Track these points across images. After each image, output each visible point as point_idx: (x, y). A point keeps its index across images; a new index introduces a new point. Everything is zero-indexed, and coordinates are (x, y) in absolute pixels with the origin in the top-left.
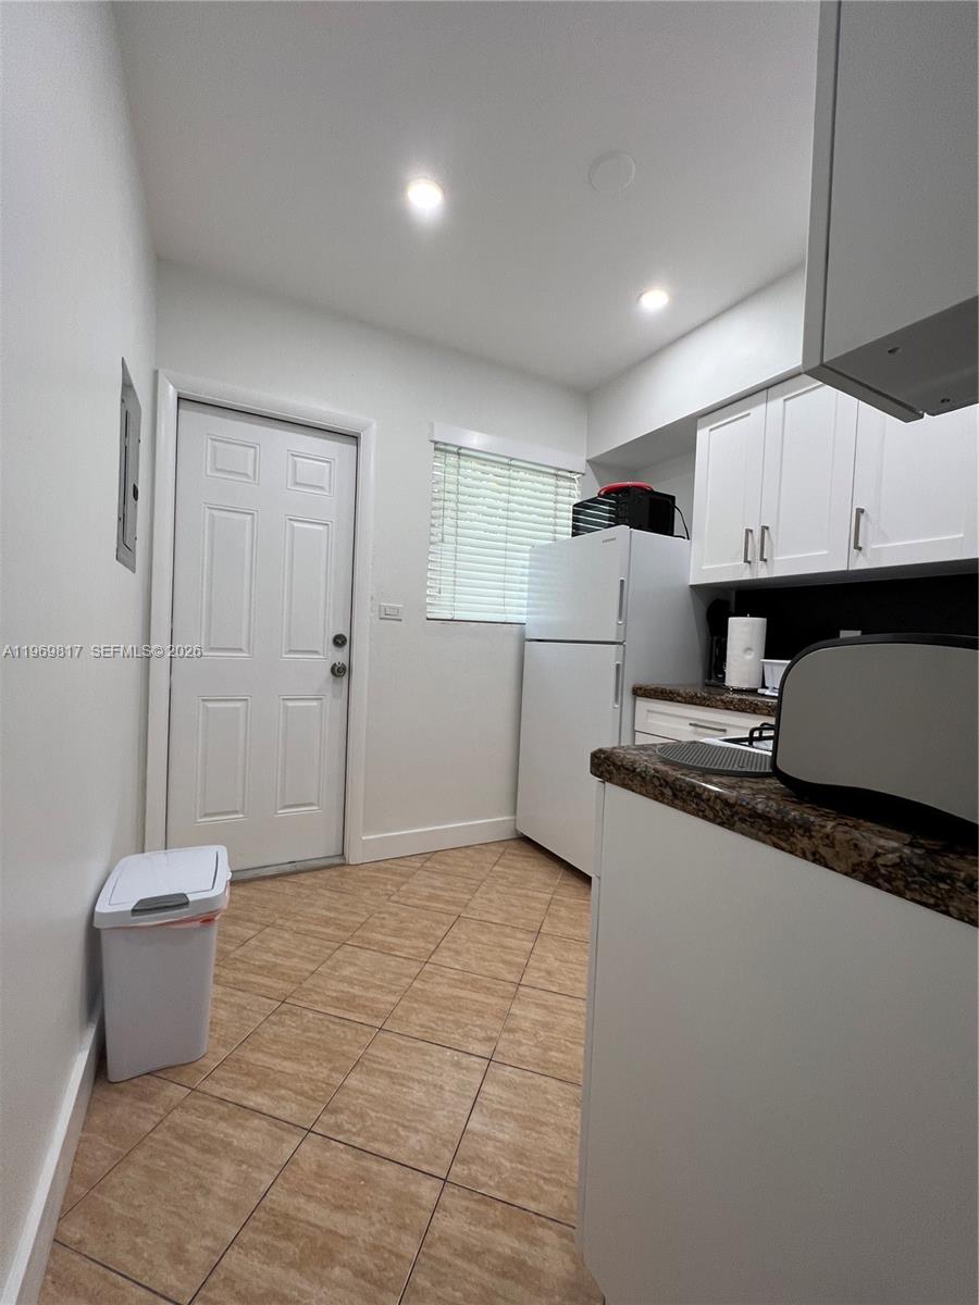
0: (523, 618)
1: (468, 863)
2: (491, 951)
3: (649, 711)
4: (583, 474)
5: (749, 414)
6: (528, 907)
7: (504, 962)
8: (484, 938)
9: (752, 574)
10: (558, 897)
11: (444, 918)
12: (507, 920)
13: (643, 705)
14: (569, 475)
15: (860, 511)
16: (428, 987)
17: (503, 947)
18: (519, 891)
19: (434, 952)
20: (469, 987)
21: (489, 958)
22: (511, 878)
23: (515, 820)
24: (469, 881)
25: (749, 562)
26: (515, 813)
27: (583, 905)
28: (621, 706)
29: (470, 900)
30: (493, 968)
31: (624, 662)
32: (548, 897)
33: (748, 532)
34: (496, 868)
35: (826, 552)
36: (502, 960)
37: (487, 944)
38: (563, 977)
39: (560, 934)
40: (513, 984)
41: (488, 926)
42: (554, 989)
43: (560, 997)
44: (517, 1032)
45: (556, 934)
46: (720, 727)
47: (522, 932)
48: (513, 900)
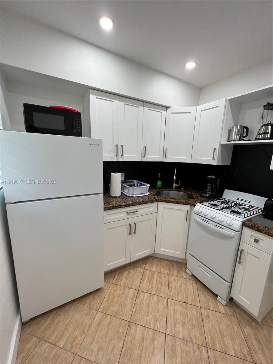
2: (146, 348)
8: (137, 353)
12: (120, 338)
15: (145, 147)
21: (152, 349)
35: (137, 156)
36: (152, 341)
37: (141, 351)
38: (158, 315)
39: (131, 312)
40: (166, 336)
41: (127, 350)
42: (165, 319)
43: (169, 318)
44: (191, 336)
45: (131, 314)
46: (135, 211)
47: (130, 330)
48: (101, 333)
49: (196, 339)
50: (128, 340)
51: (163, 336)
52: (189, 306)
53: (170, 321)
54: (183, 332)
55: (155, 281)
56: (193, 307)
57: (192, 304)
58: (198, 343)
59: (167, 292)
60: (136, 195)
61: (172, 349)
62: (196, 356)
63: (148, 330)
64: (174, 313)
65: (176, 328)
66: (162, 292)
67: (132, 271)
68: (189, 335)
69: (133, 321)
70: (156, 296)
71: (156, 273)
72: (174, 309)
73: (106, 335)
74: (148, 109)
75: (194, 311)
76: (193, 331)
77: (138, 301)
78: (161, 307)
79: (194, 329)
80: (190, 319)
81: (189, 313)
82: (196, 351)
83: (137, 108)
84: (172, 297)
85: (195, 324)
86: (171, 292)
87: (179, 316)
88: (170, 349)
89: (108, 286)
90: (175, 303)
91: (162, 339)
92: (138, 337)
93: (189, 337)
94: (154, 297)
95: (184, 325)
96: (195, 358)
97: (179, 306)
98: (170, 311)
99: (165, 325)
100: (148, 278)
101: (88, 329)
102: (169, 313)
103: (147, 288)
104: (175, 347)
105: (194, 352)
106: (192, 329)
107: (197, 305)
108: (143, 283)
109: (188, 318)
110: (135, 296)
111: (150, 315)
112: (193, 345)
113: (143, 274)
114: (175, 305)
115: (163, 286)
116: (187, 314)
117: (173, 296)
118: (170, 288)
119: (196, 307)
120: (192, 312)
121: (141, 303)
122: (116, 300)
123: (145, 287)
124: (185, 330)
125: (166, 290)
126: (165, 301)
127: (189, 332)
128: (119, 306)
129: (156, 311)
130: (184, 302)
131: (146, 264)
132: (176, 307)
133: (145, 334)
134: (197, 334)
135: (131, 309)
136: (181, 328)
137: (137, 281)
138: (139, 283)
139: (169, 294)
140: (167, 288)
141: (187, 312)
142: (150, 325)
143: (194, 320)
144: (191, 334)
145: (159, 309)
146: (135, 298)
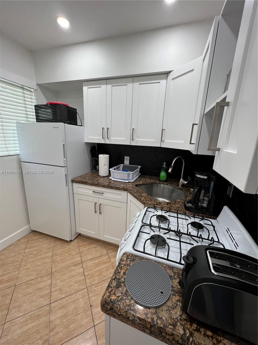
0: (18, 152)
1: (13, 254)
2: (34, 295)
3: (78, 187)
4: (36, 90)
5: (101, 87)
6: (44, 263)
7: (41, 297)
8: (30, 290)
9: (105, 142)
10: (55, 252)
11: (8, 291)
12: (38, 274)
13: (75, 185)
14: (29, 89)
15: (133, 129)
16: (9, 338)
17: (40, 289)
18: (39, 257)
19: (7, 315)
20: (29, 321)
21: (35, 299)
22: (34, 252)
23: (30, 226)
24: (16, 264)
25: (104, 138)
26: (29, 223)
27: (64, 251)
28: (68, 187)
29: (18, 274)
30: (38, 303)
31: (68, 173)
32: (51, 254)
33: (103, 128)
34: (27, 251)
35: (125, 139)
36: (41, 296)
37: (32, 293)
38: (65, 288)
39: (60, 269)
40: (48, 305)
41: (30, 283)
42: (64, 296)
43: (66, 298)
44: (56, 328)
45: (58, 270)
46: (102, 192)
47: (45, 277)
48: (38, 263)
49: (54, 335)
50: (38, 280)
51: (48, 302)
52: (89, 313)
53: (64, 302)
54: (57, 318)
55: (99, 268)
56: (90, 316)
57: (93, 314)
58: (51, 339)
59: (94, 283)
60: (115, 178)
61: (38, 315)
62: (36, 342)
63: (49, 288)
64: (74, 301)
65: (58, 310)
66: (91, 280)
67: (99, 248)
68: (56, 325)
69: (53, 274)
70: (83, 277)
71: (110, 263)
72: (78, 299)
73: (38, 266)
74: (139, 84)
75: (86, 320)
76: (62, 329)
77: (72, 268)
78: (74, 287)
79: (64, 329)
80: (74, 319)
81: (81, 316)
82: (42, 340)
83: (126, 86)
84: (90, 291)
85: (70, 327)
86: (96, 287)
87: (73, 306)
88: (38, 314)
89: (75, 244)
90: (85, 296)
91: (45, 302)
92: (41, 285)
93: (53, 327)
94: (82, 276)
95: (65, 316)
96: (35, 341)
97: (84, 302)
98: (74, 296)
99: (58, 299)
100: (99, 262)
101: (39, 255)
102: (71, 297)
103: (87, 267)
104: (41, 317)
105: (41, 338)
106: (63, 326)
107: (95, 320)
108: (92, 261)
109: (74, 317)
110: (75, 263)
111: (62, 283)
112: (47, 335)
113: (101, 256)
114: (82, 297)
115: (98, 277)
116: (79, 314)
117: (92, 291)
118: (100, 284)
119: (92, 320)
120: (84, 319)
121: (71, 271)
122: (65, 255)
123: (89, 265)
124: (60, 319)
125: (95, 282)
126: (83, 287)
127: (59, 325)
128: (61, 260)
129: (68, 285)
130: (91, 305)
131: (113, 252)
132: (81, 300)
133: (45, 288)
134: (60, 334)
135: (62, 268)
136: (60, 315)
137: (90, 256)
138: (89, 259)
139: (93, 286)
140: (98, 281)
141: (80, 313)
142: (54, 288)
143: (74, 325)
144: (58, 327)
145: (71, 286)
146: (73, 265)
